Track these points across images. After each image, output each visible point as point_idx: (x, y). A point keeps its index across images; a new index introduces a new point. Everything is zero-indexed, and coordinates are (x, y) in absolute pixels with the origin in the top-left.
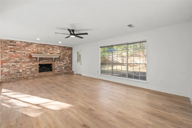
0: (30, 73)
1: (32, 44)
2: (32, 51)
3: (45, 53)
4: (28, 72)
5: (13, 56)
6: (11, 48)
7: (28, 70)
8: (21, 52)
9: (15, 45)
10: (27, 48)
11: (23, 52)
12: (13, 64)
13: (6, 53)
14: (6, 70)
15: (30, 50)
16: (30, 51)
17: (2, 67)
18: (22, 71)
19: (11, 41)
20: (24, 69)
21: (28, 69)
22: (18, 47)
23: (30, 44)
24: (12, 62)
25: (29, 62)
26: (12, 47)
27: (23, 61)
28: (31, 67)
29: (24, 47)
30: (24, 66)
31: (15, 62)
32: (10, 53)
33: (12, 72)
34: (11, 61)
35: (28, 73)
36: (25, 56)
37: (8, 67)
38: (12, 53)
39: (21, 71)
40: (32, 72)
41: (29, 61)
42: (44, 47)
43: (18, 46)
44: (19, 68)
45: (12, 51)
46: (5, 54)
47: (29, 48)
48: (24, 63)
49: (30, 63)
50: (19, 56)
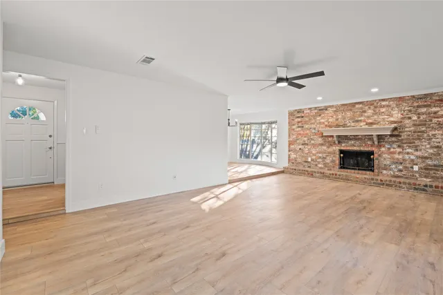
0: (322, 166)
1: (326, 110)
2: (326, 123)
3: (353, 124)
4: (319, 163)
5: (300, 134)
6: (299, 122)
7: (320, 160)
8: (310, 126)
9: (302, 117)
10: (318, 119)
11: (313, 126)
12: (300, 147)
13: (293, 130)
14: (293, 156)
15: (323, 121)
16: (324, 123)
17: (289, 151)
18: (312, 160)
19: (299, 111)
20: (314, 157)
21: (320, 157)
22: (307, 119)
23: (322, 110)
24: (299, 144)
25: (322, 145)
26: (299, 120)
27: (313, 142)
28: (324, 156)
29: (315, 117)
30: (314, 152)
31: (302, 144)
32: (298, 129)
33: (299, 160)
34: (298, 141)
35: (320, 166)
36: (316, 134)
37: (295, 151)
38: (300, 129)
39: (309, 160)
40: (325, 165)
41: (322, 142)
42: (351, 110)
43: (306, 117)
44: (307, 154)
45: (299, 127)
46: (293, 132)
47: (323, 118)
48: (314, 145)
49: (323, 147)
50: (307, 134)
